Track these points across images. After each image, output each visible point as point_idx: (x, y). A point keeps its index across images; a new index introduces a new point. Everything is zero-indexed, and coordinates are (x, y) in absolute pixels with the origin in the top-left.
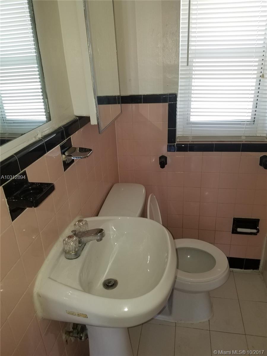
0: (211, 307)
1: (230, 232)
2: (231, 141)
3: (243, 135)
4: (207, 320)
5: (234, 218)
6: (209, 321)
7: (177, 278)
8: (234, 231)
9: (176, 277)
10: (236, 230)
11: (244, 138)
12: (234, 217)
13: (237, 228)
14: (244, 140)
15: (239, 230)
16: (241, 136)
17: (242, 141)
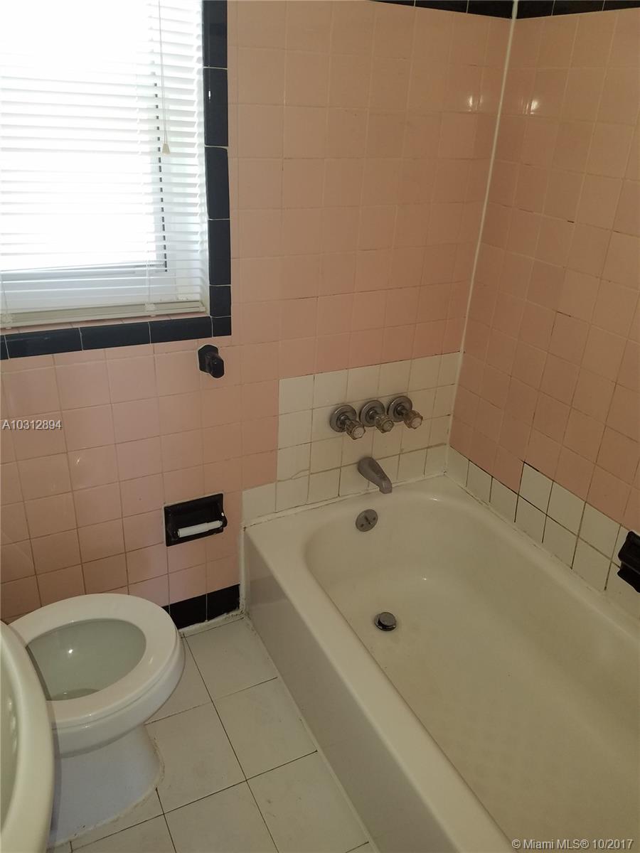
0: (154, 749)
1: (162, 543)
2: (120, 319)
3: (147, 300)
4: (151, 790)
5: (165, 508)
6: (156, 790)
7: (58, 727)
8: (172, 539)
9: (54, 728)
10: (176, 535)
11: (152, 308)
12: (166, 505)
13: (177, 531)
14: (152, 313)
15: (183, 532)
16: (144, 305)
17: (149, 316)
